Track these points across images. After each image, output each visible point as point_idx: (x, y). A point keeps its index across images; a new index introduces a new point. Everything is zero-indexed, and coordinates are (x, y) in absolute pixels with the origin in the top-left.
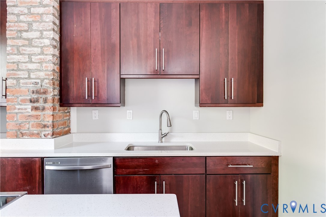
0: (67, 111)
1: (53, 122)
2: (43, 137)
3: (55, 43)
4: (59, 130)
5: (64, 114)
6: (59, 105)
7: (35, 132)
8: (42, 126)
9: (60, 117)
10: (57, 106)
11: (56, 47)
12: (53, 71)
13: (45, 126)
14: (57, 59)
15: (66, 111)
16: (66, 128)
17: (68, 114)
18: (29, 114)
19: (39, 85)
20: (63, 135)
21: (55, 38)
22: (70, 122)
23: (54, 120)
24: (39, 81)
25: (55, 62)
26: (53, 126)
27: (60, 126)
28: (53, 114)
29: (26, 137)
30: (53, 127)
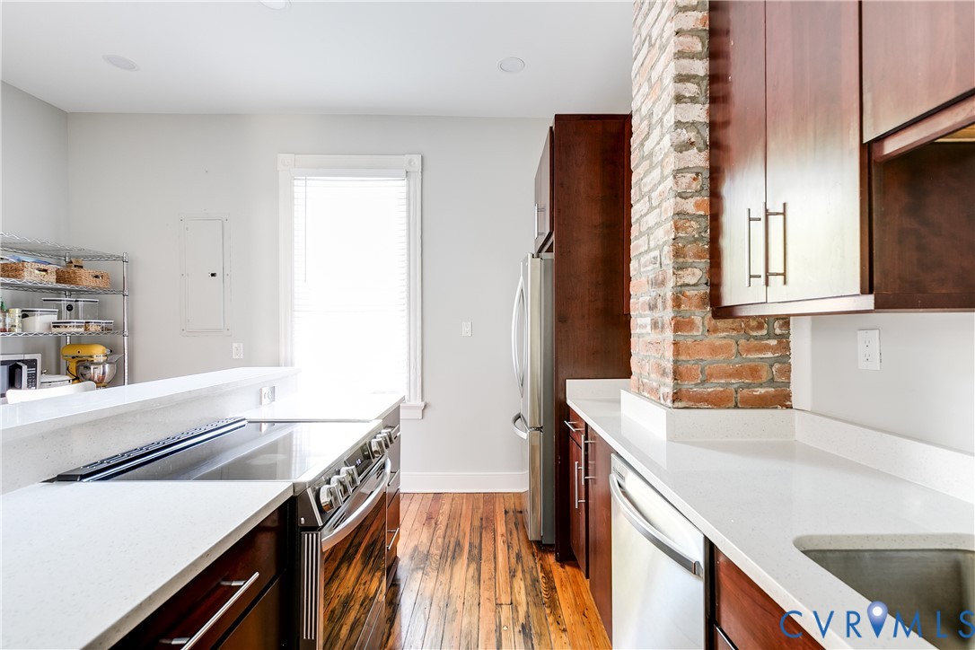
0: (765, 332)
1: (675, 362)
2: (662, 401)
3: (686, 135)
4: (710, 390)
5: (742, 342)
6: (710, 315)
7: (655, 384)
8: (661, 372)
9: (714, 350)
10: (698, 319)
11: (692, 144)
12: (677, 217)
13: (664, 373)
14: (694, 179)
15: (755, 334)
16: (761, 385)
17: (773, 342)
18: (648, 339)
19: (658, 265)
20: (736, 407)
21: (684, 120)
22: (787, 372)
23: (681, 358)
24: (656, 253)
25: (689, 187)
26: (675, 373)
27: (720, 378)
28: (678, 339)
29: (645, 394)
30: (677, 375)
